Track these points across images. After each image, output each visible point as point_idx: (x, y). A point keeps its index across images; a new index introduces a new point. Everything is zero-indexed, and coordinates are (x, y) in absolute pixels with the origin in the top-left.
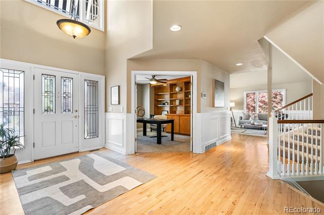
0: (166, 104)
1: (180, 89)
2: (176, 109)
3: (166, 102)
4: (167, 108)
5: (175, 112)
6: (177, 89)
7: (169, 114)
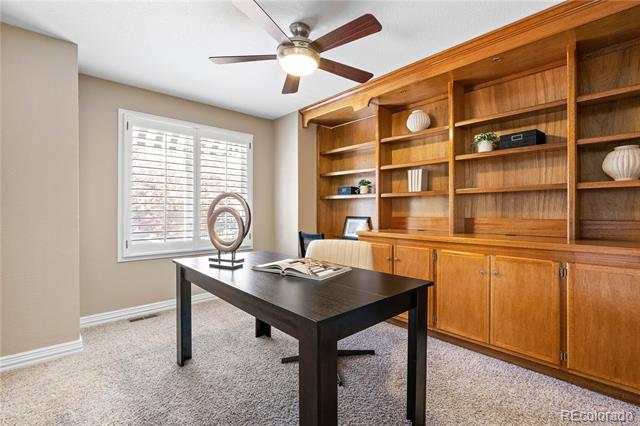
0: (363, 189)
1: (427, 121)
2: (408, 208)
3: (363, 183)
4: (367, 206)
5: (399, 225)
6: (415, 122)
7: (375, 231)
